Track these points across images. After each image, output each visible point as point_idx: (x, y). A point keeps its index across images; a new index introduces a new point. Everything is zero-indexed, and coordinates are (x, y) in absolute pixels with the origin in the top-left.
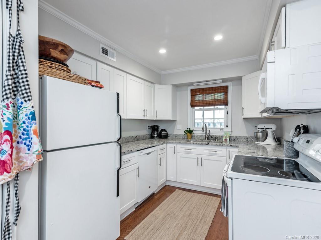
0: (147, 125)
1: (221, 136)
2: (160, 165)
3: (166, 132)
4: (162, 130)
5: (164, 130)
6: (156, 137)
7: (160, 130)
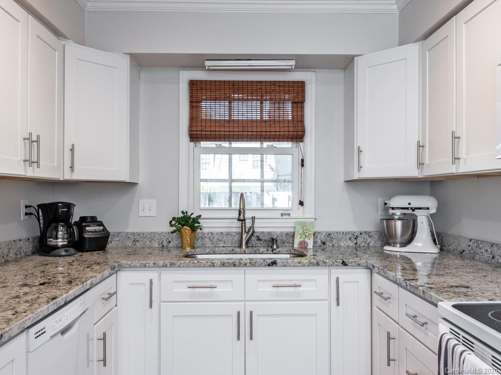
0: (23, 204)
1: (287, 234)
2: (105, 365)
3: (102, 228)
4: (83, 219)
5: (93, 220)
6: (63, 246)
7: (75, 218)
